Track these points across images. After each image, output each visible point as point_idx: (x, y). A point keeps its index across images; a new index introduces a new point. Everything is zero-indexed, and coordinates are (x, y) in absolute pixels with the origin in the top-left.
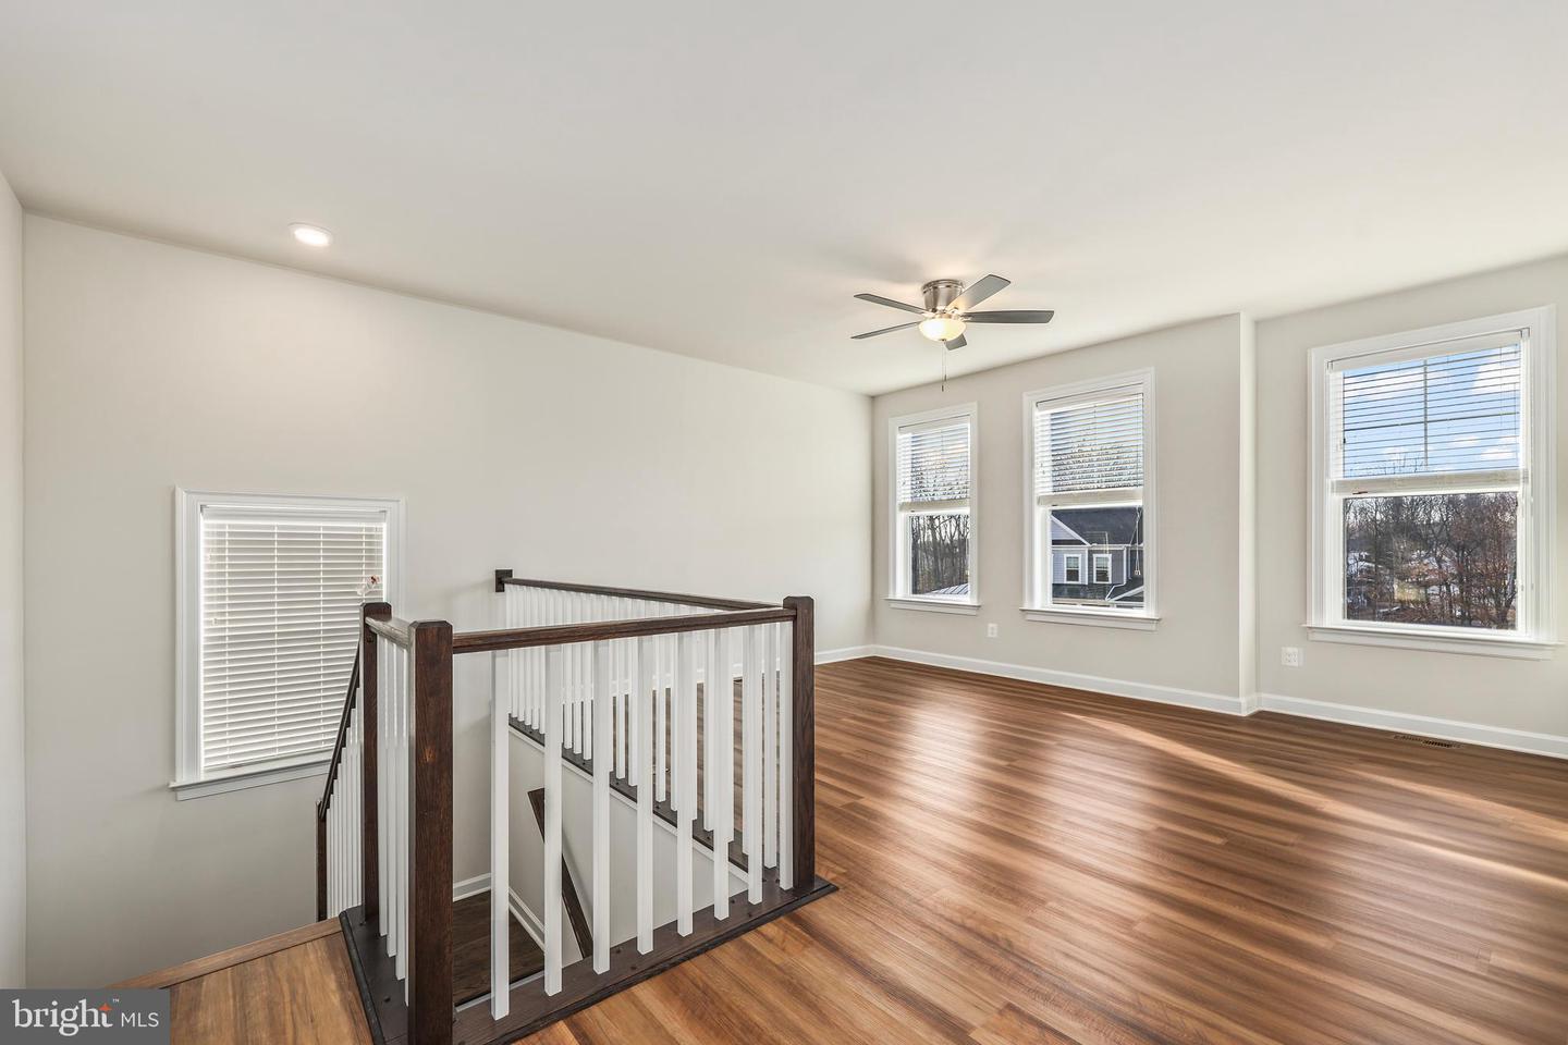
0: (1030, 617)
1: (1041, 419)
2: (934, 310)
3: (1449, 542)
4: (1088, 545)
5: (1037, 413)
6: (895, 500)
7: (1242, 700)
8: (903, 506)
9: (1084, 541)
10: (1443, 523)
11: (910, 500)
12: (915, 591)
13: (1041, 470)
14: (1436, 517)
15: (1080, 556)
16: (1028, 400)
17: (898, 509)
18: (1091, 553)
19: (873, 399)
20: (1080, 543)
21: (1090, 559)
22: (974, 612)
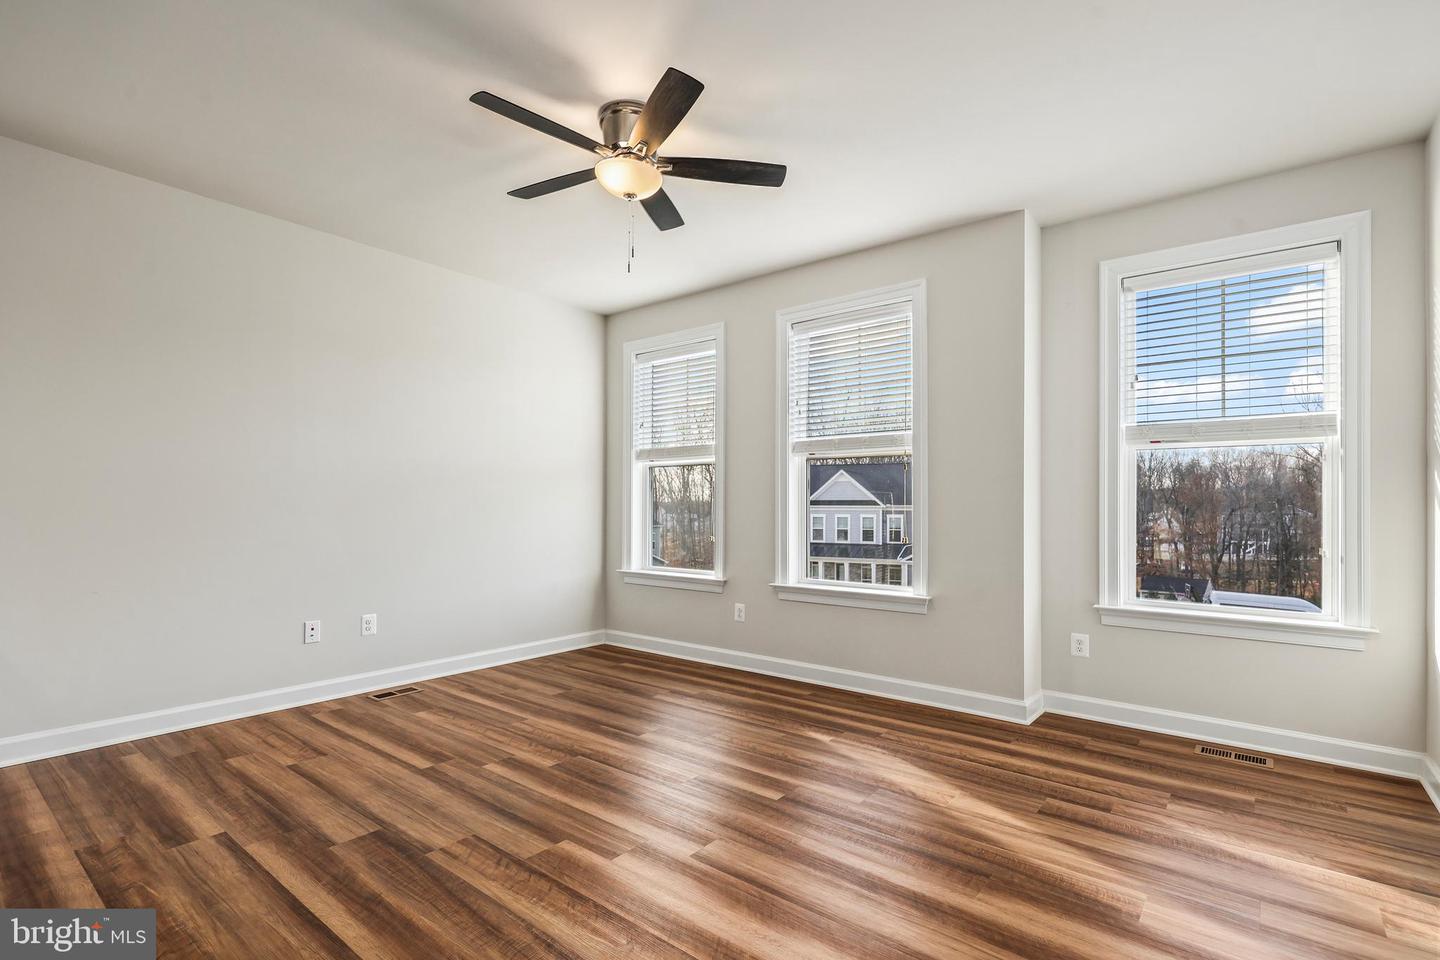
0: (782, 596)
1: (797, 343)
2: (615, 147)
3: (1177, 505)
4: (882, 505)
5: (793, 337)
6: (631, 447)
7: (1028, 702)
8: (641, 455)
9: (879, 502)
10: (1173, 490)
11: (649, 447)
12: (656, 561)
13: (797, 409)
14: (1167, 483)
15: (874, 516)
16: (782, 321)
17: (634, 456)
18: (885, 513)
19: (606, 318)
20: (875, 503)
21: (884, 522)
22: (718, 590)
